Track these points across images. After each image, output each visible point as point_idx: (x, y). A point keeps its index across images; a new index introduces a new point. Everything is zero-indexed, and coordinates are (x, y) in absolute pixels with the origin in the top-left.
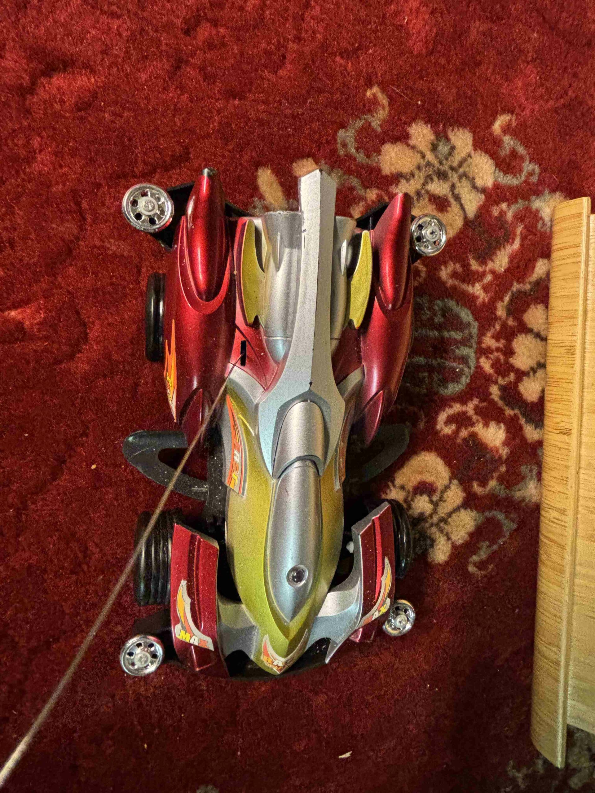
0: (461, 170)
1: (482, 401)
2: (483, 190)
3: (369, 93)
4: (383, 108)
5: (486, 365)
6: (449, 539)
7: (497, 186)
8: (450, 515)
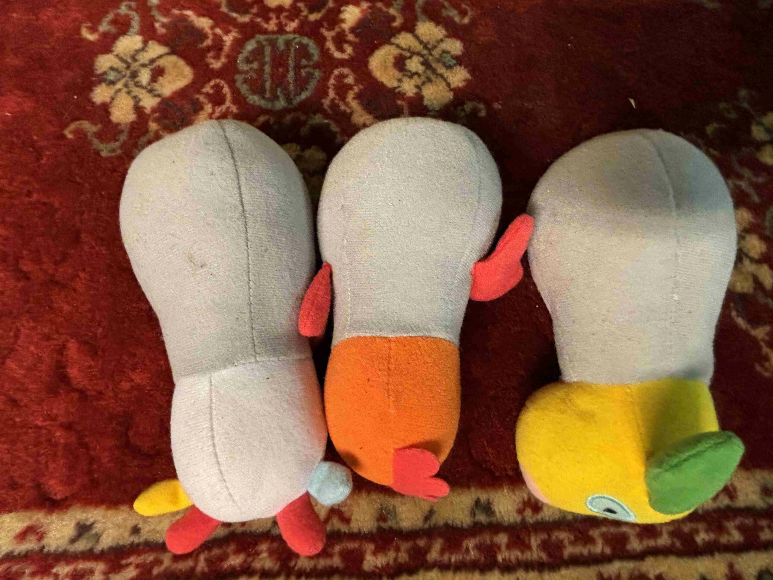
0: (129, 60)
1: (323, 26)
2: (145, 43)
3: (70, 136)
4: (81, 124)
5: (293, 25)
6: (442, 40)
7: (141, 33)
8: (421, 42)
